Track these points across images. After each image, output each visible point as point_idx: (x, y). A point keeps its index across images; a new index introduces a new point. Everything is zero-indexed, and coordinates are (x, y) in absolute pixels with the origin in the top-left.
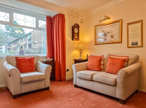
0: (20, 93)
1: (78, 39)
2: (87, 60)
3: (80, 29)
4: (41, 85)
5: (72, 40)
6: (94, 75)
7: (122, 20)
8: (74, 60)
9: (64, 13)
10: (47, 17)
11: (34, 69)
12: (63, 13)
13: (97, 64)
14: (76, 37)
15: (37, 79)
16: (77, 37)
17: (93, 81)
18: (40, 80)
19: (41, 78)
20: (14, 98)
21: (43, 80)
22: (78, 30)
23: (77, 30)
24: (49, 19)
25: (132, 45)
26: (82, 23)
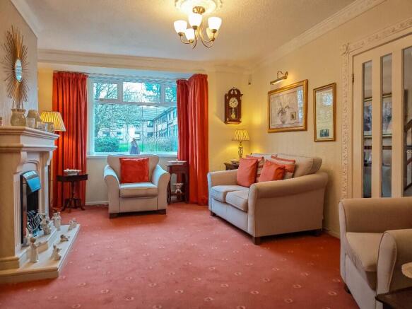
0: (118, 212)
1: (238, 120)
2: (236, 167)
3: (242, 98)
4: (151, 205)
5: (224, 124)
6: (228, 193)
7: (307, 81)
8: (225, 164)
9: (206, 71)
10: (178, 82)
11: (146, 178)
12: (203, 70)
13: (249, 174)
14: (233, 116)
15: (143, 193)
16: (236, 116)
17: (225, 202)
18: (147, 195)
19: (150, 192)
20: (110, 218)
21: (154, 196)
22: (240, 101)
23: (237, 102)
24: (182, 84)
25: (321, 135)
26: (250, 84)
